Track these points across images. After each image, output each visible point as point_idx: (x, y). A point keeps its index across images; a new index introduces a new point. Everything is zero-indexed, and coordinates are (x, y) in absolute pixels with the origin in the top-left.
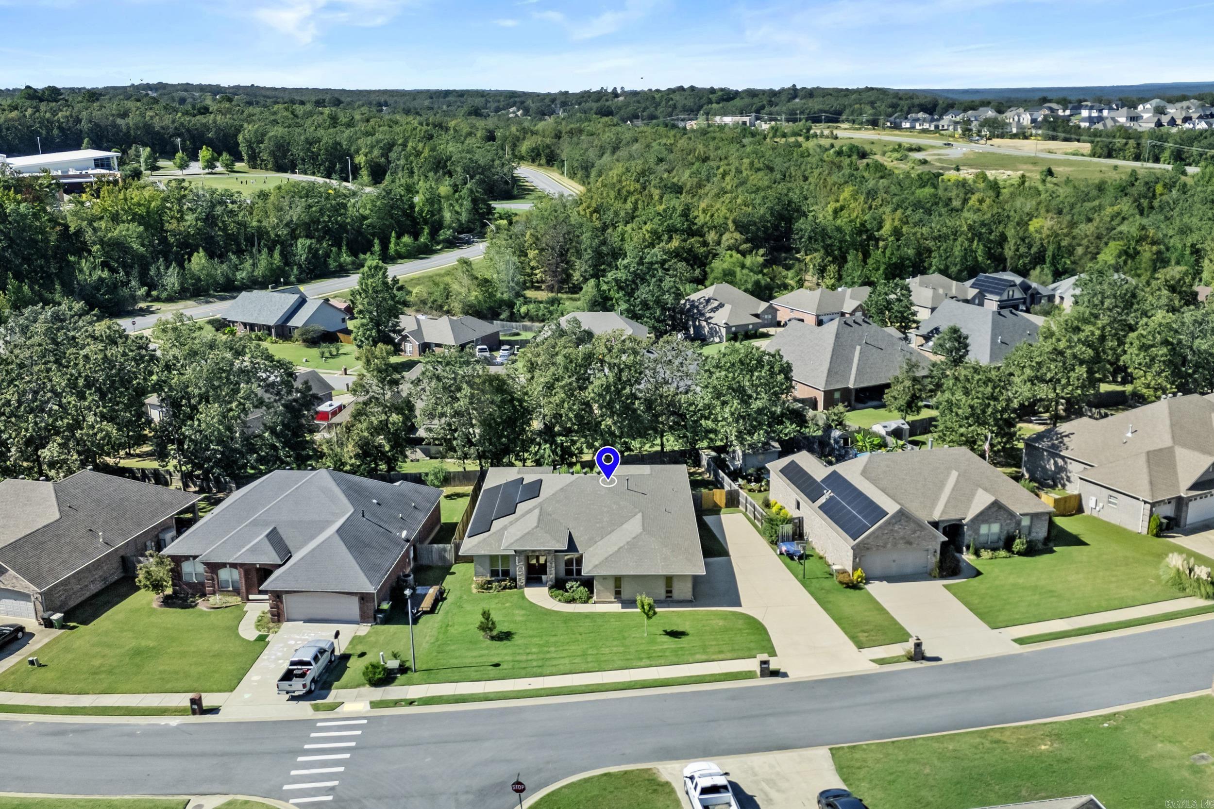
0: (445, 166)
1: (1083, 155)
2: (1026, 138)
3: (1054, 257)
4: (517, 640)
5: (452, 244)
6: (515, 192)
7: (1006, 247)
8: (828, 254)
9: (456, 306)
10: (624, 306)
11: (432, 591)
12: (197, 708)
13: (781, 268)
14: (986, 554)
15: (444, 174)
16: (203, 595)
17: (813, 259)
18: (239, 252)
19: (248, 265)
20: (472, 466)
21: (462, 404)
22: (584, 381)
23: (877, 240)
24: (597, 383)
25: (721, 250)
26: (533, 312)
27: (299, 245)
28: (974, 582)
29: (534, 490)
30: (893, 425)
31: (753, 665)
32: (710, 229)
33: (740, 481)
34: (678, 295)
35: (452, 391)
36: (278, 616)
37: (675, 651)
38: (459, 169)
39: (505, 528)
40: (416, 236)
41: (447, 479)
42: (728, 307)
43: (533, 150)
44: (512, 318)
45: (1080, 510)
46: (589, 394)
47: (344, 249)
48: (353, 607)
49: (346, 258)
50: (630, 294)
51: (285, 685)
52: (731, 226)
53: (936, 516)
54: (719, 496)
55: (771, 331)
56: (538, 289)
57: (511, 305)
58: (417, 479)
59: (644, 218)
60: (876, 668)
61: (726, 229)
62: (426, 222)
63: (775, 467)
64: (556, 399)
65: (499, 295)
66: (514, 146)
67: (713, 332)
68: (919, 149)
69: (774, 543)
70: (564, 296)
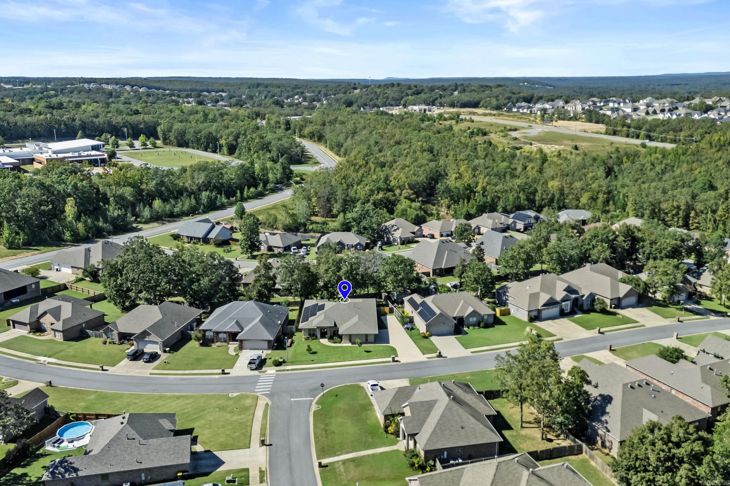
0: (267, 147)
1: (601, 133)
2: (577, 120)
3: (558, 200)
4: (318, 354)
5: (274, 191)
6: (303, 160)
7: (537, 195)
8: (451, 200)
9: (280, 226)
10: (356, 228)
11: (290, 340)
12: (223, 373)
13: (430, 205)
14: (471, 328)
15: (267, 151)
16: (213, 342)
17: (445, 202)
18: (176, 198)
19: (180, 205)
20: (298, 299)
21: (295, 277)
22: (339, 269)
23: (475, 193)
24: (344, 270)
25: (402, 198)
26: (315, 228)
27: (203, 195)
28: (465, 336)
29: (322, 307)
30: (453, 284)
31: (390, 359)
32: (397, 188)
33: (396, 304)
34: (379, 225)
35: (291, 272)
36: (241, 348)
37: (367, 356)
38: (275, 149)
39: (313, 320)
40: (256, 187)
41: (289, 304)
42: (401, 230)
43: (311, 133)
44: (306, 231)
45: (509, 314)
46: (341, 273)
47: (223, 195)
48: (266, 344)
49: (224, 200)
50: (359, 224)
51: (250, 366)
52: (407, 187)
53: (455, 315)
54: (387, 309)
55: (419, 239)
56: (317, 215)
57: (305, 225)
58: (279, 303)
59: (366, 182)
60: (427, 359)
61: (405, 188)
62: (260, 180)
63: (406, 299)
64: (329, 275)
65: (299, 221)
66: (300, 130)
67: (395, 240)
68: (515, 130)
69: (403, 325)
70: (329, 219)
